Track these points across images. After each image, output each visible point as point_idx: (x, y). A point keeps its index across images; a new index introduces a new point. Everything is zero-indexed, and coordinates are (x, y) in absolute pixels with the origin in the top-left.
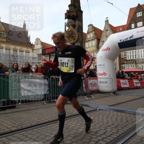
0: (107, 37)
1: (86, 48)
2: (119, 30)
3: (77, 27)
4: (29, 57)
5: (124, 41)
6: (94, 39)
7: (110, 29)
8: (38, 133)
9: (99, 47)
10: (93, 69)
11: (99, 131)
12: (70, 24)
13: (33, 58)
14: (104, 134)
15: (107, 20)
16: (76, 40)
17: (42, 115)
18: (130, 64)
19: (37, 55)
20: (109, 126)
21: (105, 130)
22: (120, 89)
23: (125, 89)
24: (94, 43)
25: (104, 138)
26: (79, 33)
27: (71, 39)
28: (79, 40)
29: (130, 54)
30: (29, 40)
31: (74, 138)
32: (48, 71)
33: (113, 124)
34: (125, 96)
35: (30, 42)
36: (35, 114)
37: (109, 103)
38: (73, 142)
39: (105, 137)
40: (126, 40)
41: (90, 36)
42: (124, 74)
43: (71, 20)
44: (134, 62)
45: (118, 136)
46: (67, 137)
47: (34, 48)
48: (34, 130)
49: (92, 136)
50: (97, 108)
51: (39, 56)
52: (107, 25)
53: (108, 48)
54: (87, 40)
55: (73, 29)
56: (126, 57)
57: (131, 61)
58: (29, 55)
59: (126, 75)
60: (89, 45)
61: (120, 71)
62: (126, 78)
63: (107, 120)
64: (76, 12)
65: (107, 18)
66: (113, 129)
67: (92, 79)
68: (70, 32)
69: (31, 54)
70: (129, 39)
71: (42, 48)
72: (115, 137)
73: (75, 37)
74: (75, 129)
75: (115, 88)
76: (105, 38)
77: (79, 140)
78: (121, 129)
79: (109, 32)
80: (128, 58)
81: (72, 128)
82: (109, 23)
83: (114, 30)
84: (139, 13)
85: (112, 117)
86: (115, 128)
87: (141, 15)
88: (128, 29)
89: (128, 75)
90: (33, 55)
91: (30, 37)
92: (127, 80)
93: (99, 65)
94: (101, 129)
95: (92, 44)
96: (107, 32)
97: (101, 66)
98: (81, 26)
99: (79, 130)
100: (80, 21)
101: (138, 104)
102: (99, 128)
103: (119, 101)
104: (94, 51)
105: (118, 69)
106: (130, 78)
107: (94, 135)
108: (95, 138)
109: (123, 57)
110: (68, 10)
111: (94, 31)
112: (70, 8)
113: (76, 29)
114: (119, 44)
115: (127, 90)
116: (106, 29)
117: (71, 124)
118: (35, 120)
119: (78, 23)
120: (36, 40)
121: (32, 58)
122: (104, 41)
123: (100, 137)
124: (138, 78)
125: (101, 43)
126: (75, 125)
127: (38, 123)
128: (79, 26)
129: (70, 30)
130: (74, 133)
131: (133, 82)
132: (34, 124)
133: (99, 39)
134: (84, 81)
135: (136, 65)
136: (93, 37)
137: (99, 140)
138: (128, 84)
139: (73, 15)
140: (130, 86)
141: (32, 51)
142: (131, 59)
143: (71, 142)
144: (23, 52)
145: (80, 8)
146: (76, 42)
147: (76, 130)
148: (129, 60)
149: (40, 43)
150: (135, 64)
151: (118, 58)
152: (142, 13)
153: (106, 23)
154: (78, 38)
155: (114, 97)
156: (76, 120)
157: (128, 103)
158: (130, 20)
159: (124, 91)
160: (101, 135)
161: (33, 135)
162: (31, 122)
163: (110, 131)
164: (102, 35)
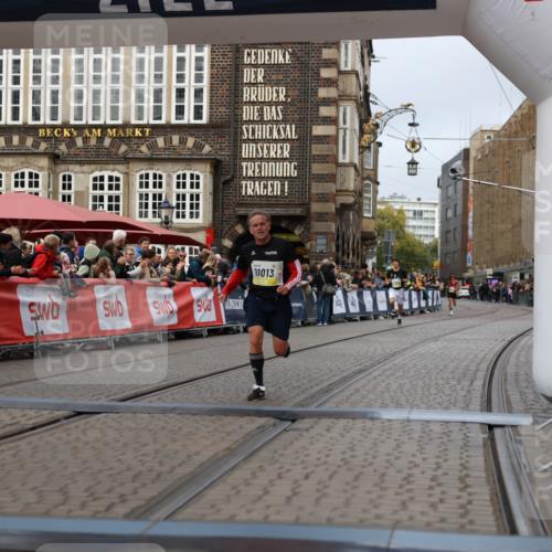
18: (10, 161)
29: (16, 80)
44: (44, 146)
57: (16, 140)
101: (22, 467)
124: (55, 272)
131: (16, 304)
135: (53, 173)
142: (20, 122)
148: (7, 131)
150: (44, 162)
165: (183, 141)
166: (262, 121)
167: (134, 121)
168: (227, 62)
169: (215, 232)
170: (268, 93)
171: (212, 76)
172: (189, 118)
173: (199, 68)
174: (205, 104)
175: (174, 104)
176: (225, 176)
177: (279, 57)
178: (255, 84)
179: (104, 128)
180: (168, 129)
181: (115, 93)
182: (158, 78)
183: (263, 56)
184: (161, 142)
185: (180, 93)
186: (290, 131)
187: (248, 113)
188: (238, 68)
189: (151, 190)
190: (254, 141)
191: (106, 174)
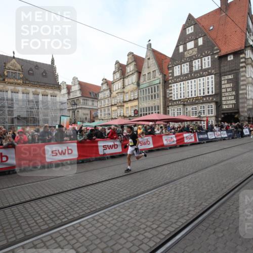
0: (149, 68)
6: (134, 73)
7: (153, 57)
9: (139, 83)
13: (62, 103)
18: (176, 106)
24: (134, 78)
30: (57, 80)
41: (130, 68)
44: (182, 103)
47: (70, 92)
51: (76, 100)
54: (127, 75)
56: (171, 97)
57: (177, 102)
65: (150, 40)
71: (80, 90)
79: (151, 60)
80: (174, 98)
82: (152, 47)
84: (190, 28)
87: (193, 31)
96: (149, 61)
104: (135, 90)
111: (135, 61)
116: (148, 57)
120: (73, 79)
122: (145, 74)
135: (184, 108)
136: (133, 70)
142: (178, 99)
148: (176, 101)
149: (77, 83)
150: (182, 106)
152: (194, 27)
165: (209, 99)
166: (227, 92)
167: (199, 96)
168: (218, 80)
169: (217, 117)
170: (228, 85)
171: (215, 84)
172: (210, 93)
173: (212, 83)
174: (214, 90)
175: (207, 91)
176: (218, 105)
177: (230, 77)
178: (225, 84)
179: (193, 98)
180: (206, 96)
181: (195, 91)
182: (204, 86)
183: (226, 77)
184: (205, 99)
185: (208, 88)
186: (234, 93)
187: (223, 90)
188: (221, 81)
189: (202, 109)
190: (225, 96)
191: (194, 107)
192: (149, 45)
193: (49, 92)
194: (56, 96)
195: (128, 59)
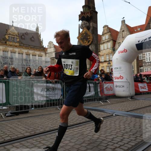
0: (124, 38)
1: (101, 50)
2: (137, 31)
3: (91, 29)
4: (42, 61)
5: (142, 42)
6: (110, 41)
7: (127, 30)
8: (51, 139)
9: (114, 49)
10: (108, 73)
11: (116, 137)
12: (84, 26)
13: (46, 62)
14: (120, 141)
15: (123, 20)
16: (90, 42)
17: (56, 121)
18: (149, 67)
19: (50, 59)
20: (127, 133)
21: (122, 136)
22: (138, 93)
23: (144, 93)
24: (110, 45)
25: (121, 146)
26: (94, 35)
27: (85, 41)
28: (93, 42)
30: (42, 44)
31: (89, 144)
32: (61, 75)
33: (131, 131)
34: (143, 101)
35: (43, 46)
36: (48, 119)
37: (126, 109)
38: (88, 149)
39: (122, 144)
40: (144, 40)
41: (105, 37)
42: (142, 78)
43: (85, 22)
45: (137, 144)
46: (82, 144)
47: (47, 52)
48: (48, 136)
49: (108, 143)
50: (114, 113)
51: (52, 60)
52: (123, 25)
53: (125, 50)
54: (102, 42)
55: (88, 31)
56: (145, 59)
58: (42, 59)
59: (145, 78)
60: (104, 47)
61: (139, 74)
62: (145, 82)
63: (124, 126)
64: (90, 13)
65: (124, 18)
66: (131, 136)
67: (108, 83)
68: (84, 34)
69: (43, 58)
70: (148, 40)
71: (55, 52)
72: (133, 144)
73: (90, 39)
74: (90, 136)
75: (133, 92)
76: (122, 39)
77: (94, 147)
78: (140, 137)
79: (125, 32)
80: (147, 60)
81: (86, 134)
83: (132, 30)
85: (130, 123)
86: (133, 135)
88: (146, 29)
89: (147, 78)
90: (45, 59)
91: (42, 40)
92: (146, 84)
93: (115, 69)
94: (118, 136)
95: (107, 46)
96: (124, 33)
97: (117, 70)
98: (96, 27)
99: (94, 136)
100: (95, 23)
102: (115, 135)
103: (137, 107)
104: (110, 54)
105: (136, 72)
106: (149, 82)
107: (110, 142)
108: (112, 145)
109: (142, 59)
110: (82, 11)
111: (110, 32)
112: (84, 8)
113: (90, 31)
114: (137, 45)
115: (146, 94)
116: (122, 30)
117: (85, 131)
118: (49, 125)
119: (93, 24)
120: (49, 43)
121: (44, 62)
122: (120, 43)
123: (116, 144)
125: (117, 45)
126: (90, 132)
127: (52, 129)
128: (93, 27)
129: (84, 32)
130: (89, 139)
132: (48, 129)
133: (115, 40)
134: (99, 85)
136: (108, 39)
137: (116, 147)
138: (147, 88)
139: (88, 16)
140: (149, 90)
141: (45, 54)
142: (150, 61)
143: (86, 149)
144: (36, 56)
145: (95, 8)
146: (90, 44)
147: (92, 137)
148: (148, 62)
149: (53, 46)
151: (135, 60)
153: (122, 23)
154: (93, 40)
155: (131, 102)
156: (91, 126)
157: (148, 108)
158: (149, 20)
159: (142, 95)
160: (118, 142)
161: (47, 140)
162: (45, 128)
163: (128, 138)
164: (118, 37)
192: (123, 22)
193: (37, 53)
194: (42, 57)
195: (104, 30)
